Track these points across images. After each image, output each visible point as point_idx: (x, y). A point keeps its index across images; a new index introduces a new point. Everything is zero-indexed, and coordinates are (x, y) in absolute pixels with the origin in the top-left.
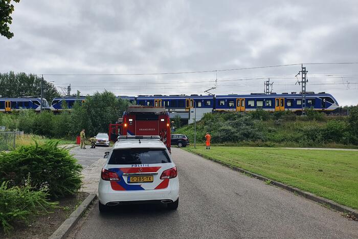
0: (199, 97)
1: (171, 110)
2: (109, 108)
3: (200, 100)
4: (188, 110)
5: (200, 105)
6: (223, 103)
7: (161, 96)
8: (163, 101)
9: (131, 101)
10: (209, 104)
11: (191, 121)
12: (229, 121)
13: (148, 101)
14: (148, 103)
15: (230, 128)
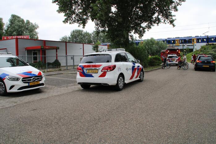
0: (200, 37)
1: (184, 45)
2: (154, 46)
3: (200, 39)
4: (193, 44)
5: (200, 41)
6: (213, 39)
7: (179, 37)
8: (180, 40)
9: (164, 41)
10: (205, 41)
11: (194, 50)
12: (214, 49)
13: (172, 40)
14: (172, 41)
15: (213, 52)
